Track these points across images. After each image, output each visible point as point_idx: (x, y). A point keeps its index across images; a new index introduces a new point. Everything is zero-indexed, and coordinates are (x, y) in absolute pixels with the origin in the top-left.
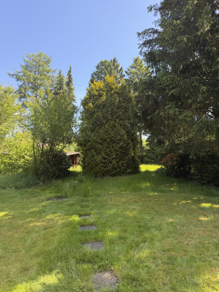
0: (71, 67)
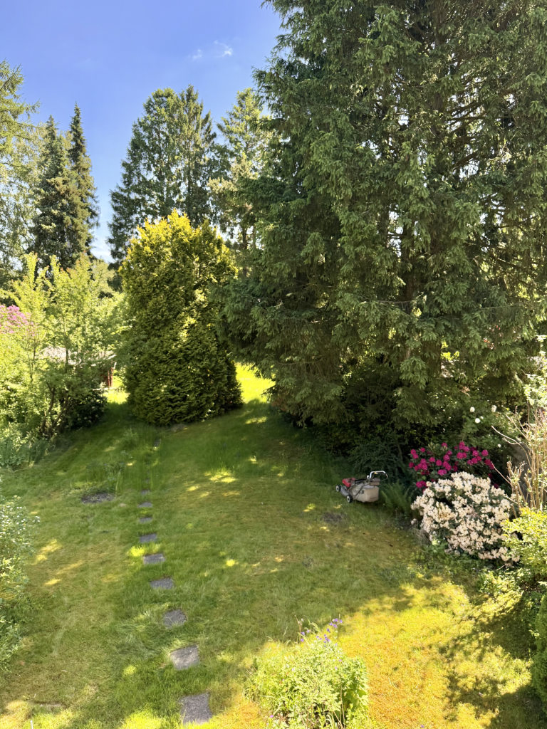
0: (77, 110)
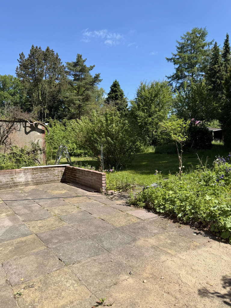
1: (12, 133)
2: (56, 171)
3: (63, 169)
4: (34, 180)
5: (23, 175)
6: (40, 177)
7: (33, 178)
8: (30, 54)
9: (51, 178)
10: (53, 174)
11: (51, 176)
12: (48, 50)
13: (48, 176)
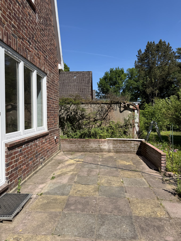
1: (111, 112)
2: (133, 144)
3: (138, 143)
4: (114, 149)
5: (107, 144)
6: (119, 147)
7: (114, 147)
8: (146, 49)
9: (128, 149)
10: (130, 146)
11: (128, 147)
12: (160, 42)
13: (126, 148)
